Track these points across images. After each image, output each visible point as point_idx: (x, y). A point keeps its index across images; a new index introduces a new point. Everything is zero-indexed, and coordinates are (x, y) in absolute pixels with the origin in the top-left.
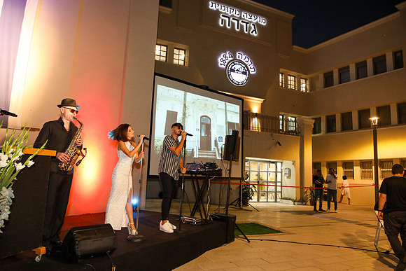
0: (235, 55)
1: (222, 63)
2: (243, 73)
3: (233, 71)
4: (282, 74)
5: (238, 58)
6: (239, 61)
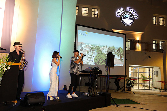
0: (126, 9)
1: (118, 14)
2: (130, 19)
3: (124, 18)
4: (155, 17)
5: (127, 11)
6: (128, 13)
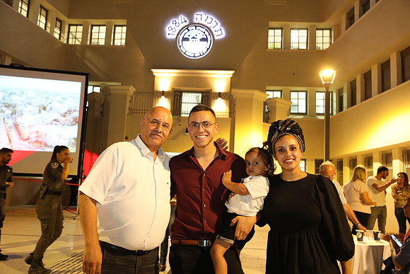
2: (203, 40)
3: (187, 39)
4: (282, 29)
5: (195, 22)
6: (196, 25)
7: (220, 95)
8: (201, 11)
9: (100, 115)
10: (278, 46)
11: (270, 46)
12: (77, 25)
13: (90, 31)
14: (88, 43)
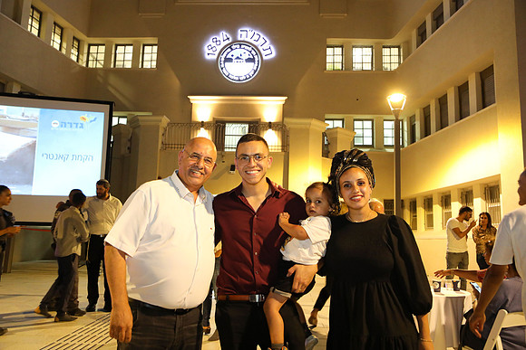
0: (234, 33)
1: (211, 52)
2: (249, 60)
3: (230, 60)
4: (342, 47)
5: (239, 39)
6: (241, 43)
7: (270, 125)
8: (246, 26)
9: (127, 151)
10: (338, 66)
11: (329, 67)
12: (98, 45)
13: (113, 52)
14: (112, 66)
